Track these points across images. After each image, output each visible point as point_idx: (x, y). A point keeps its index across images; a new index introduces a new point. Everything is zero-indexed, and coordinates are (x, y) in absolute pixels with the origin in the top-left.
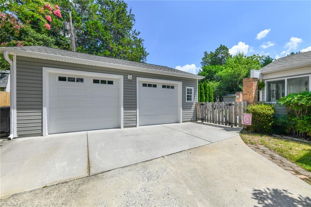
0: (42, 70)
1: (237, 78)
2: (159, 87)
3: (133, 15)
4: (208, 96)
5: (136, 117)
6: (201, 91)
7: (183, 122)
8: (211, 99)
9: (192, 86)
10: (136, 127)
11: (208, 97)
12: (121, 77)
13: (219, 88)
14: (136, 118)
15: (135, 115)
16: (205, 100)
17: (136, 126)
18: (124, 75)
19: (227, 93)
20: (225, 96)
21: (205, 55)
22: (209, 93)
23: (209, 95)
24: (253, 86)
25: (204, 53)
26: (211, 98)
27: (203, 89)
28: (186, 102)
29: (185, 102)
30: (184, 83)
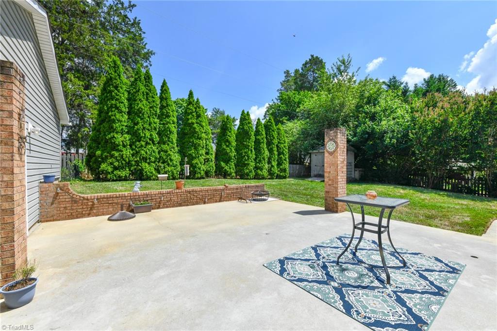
1: (337, 111)
4: (275, 149)
6: (258, 137)
8: (282, 156)
11: (276, 153)
13: (303, 133)
16: (269, 159)
19: (319, 145)
20: (315, 151)
21: (285, 77)
22: (279, 142)
23: (277, 146)
25: (285, 72)
26: (283, 154)
27: (264, 133)
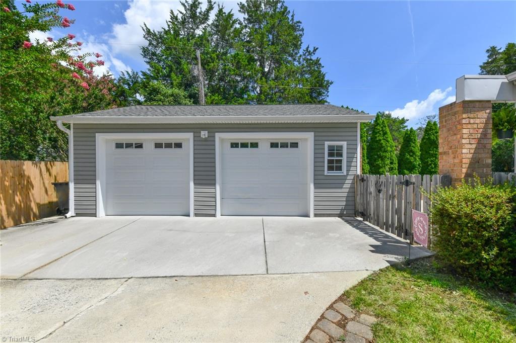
0: (95, 137)
2: (264, 147)
3: (299, 22)
5: (216, 199)
7: (316, 215)
9: (343, 138)
10: (215, 217)
12: (190, 136)
14: (215, 201)
15: (214, 196)
17: (214, 215)
18: (194, 132)
24: (464, 126)
28: (326, 173)
29: (324, 175)
30: (317, 134)
